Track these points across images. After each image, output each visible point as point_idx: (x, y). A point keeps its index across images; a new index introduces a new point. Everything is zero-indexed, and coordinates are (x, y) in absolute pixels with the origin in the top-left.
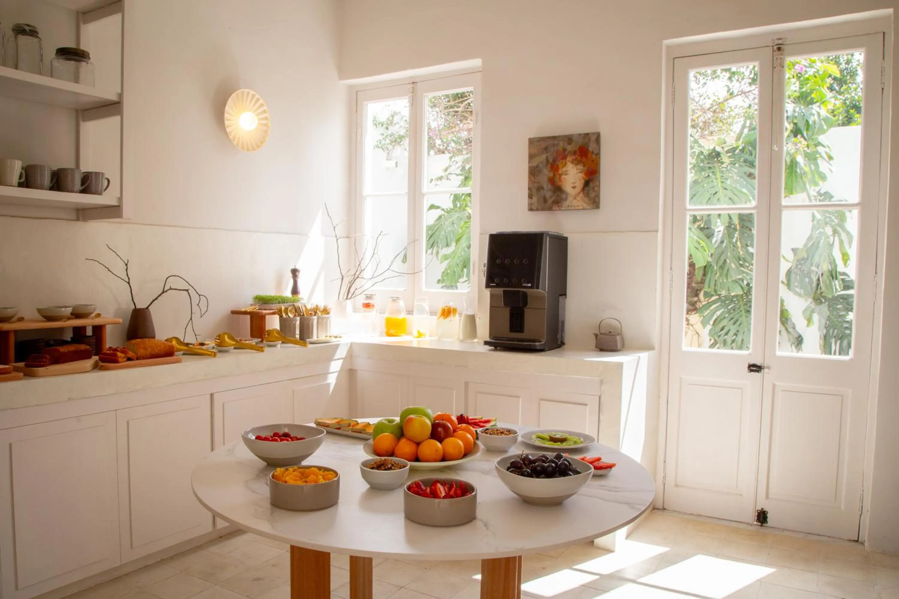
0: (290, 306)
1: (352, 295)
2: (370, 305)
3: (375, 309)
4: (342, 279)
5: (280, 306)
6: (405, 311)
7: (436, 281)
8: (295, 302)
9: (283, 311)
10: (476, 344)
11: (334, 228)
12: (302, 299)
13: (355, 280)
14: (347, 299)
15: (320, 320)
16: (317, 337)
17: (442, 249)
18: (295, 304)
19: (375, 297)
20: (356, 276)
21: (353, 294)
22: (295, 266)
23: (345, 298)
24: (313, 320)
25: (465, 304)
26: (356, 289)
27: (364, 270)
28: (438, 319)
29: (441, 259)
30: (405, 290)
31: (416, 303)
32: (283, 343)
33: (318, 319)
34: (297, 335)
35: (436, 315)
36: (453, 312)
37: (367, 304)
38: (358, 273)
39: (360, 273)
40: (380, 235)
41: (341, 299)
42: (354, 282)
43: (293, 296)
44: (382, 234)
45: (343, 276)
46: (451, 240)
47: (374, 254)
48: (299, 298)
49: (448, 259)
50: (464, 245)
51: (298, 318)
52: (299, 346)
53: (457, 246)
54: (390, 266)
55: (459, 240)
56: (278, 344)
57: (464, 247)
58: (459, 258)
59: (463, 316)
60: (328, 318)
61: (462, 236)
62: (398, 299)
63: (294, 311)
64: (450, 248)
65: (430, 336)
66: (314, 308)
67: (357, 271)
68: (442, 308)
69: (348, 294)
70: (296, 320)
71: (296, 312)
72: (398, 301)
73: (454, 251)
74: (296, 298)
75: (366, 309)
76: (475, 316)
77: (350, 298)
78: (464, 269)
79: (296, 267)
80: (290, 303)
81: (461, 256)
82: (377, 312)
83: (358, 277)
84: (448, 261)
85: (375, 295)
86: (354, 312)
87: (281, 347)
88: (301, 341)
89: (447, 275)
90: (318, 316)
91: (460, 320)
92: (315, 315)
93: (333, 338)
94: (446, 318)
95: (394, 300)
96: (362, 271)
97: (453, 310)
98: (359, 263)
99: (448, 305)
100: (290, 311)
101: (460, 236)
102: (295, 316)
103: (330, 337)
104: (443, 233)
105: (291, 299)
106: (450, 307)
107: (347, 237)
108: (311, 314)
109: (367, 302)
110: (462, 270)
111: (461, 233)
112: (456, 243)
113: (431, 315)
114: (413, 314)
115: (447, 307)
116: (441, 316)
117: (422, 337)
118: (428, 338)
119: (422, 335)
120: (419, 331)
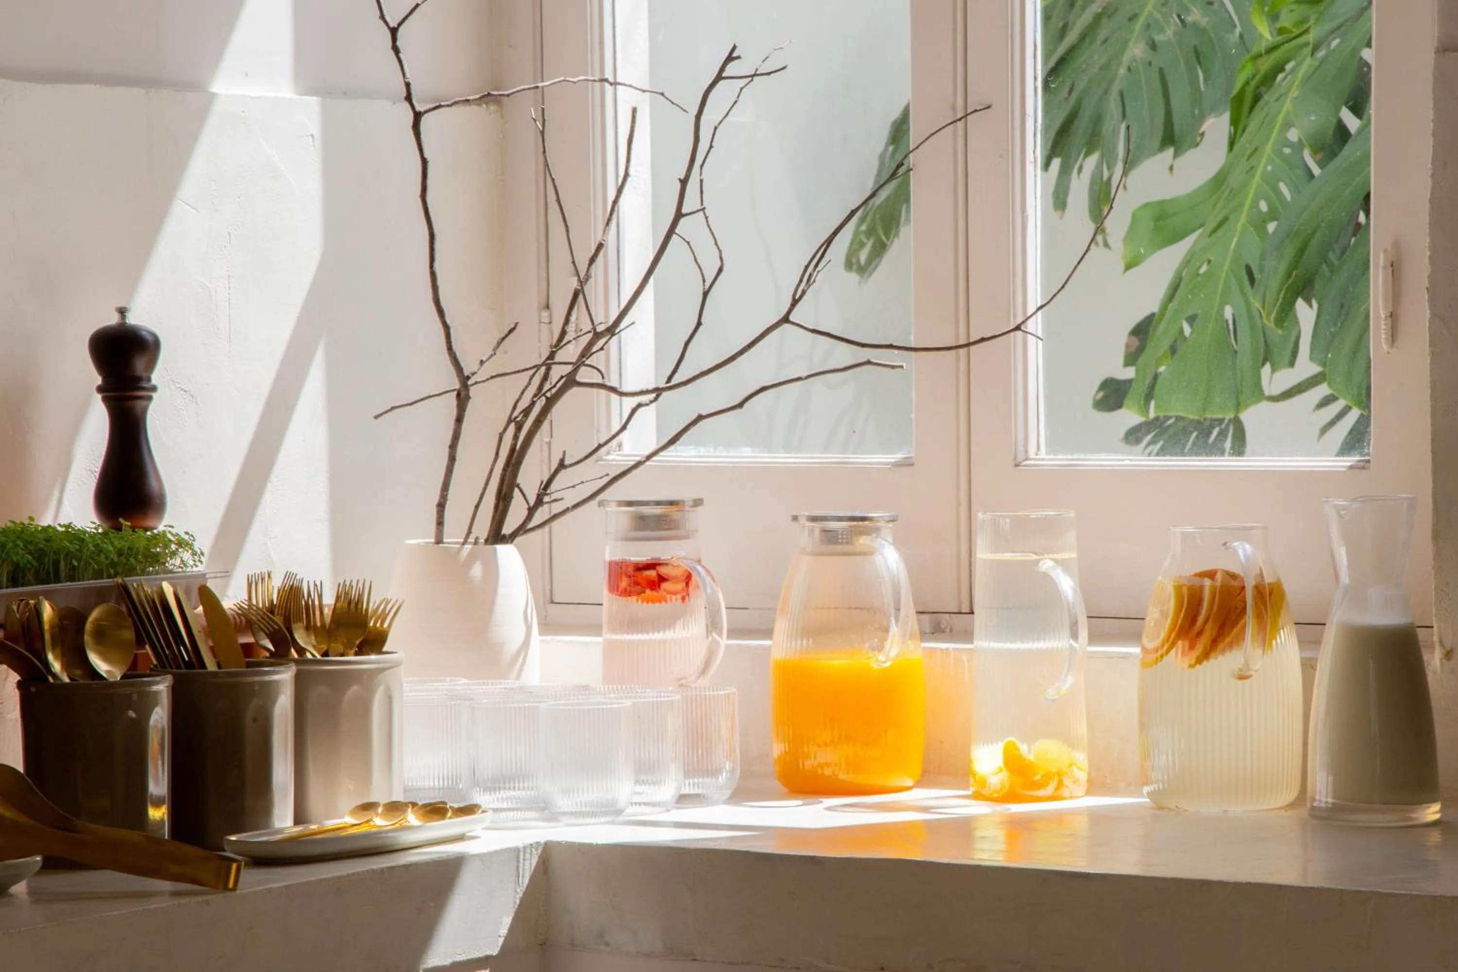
0: (101, 596)
1: (532, 511)
2: (662, 579)
3: (698, 601)
4: (462, 399)
5: (21, 599)
6: (908, 608)
7: (1091, 390)
8: (131, 571)
9: (47, 636)
10: (1435, 837)
11: (394, 32)
12: (181, 543)
13: (551, 402)
14: (496, 536)
15: (318, 692)
16: (300, 818)
17: (1129, 165)
18: (133, 582)
19: (697, 519)
20: (558, 372)
21: (539, 502)
22: (122, 312)
23: (483, 528)
24: (269, 692)
25: (1342, 555)
26: (562, 465)
27: (611, 331)
28: (1145, 665)
29: (1130, 236)
30: (907, 463)
31: (982, 554)
32: (52, 865)
33: (300, 681)
34: (157, 804)
35: (1135, 637)
36: (1260, 617)
37: (641, 568)
38: (570, 352)
39: (586, 353)
40: (719, 77)
41: (453, 535)
42: (538, 422)
43: (118, 528)
44: (732, 69)
45: (464, 380)
46: (1197, 97)
47: (679, 215)
48: (161, 539)
49: (1176, 237)
50: (1293, 135)
51: (162, 687)
52: (166, 885)
53: (1242, 141)
54: (795, 302)
55: (1257, 98)
56: (16, 880)
57: (1298, 147)
58: (1259, 223)
59: (1331, 637)
60: (368, 679)
61: (1279, 68)
62: (866, 532)
63: (129, 635)
64: (1191, 156)
65: (1094, 787)
66: (272, 609)
67: (559, 344)
68: (1178, 588)
69: (504, 499)
70: (151, 700)
71: (140, 643)
72: (863, 541)
73: (1219, 181)
74: (140, 539)
75: (635, 605)
76: (1421, 634)
77: (522, 530)
78: (1300, 303)
79: (133, 319)
80: (98, 575)
81: (1273, 215)
82: (713, 625)
83: (570, 381)
84: (1175, 254)
85: (698, 503)
86: (548, 626)
87: (36, 895)
88: (190, 850)
89: (1173, 350)
90: (302, 661)
91: (1308, 667)
92: (280, 656)
93: (412, 818)
94: (1206, 655)
95: (830, 537)
96: (597, 336)
97: (1259, 590)
98: (574, 283)
99: (1222, 563)
100: (101, 636)
101: (1266, 64)
102: (132, 672)
103: (395, 808)
104: (1137, 50)
105: (99, 550)
106: (1233, 576)
107: (486, 98)
108: (248, 649)
109: (642, 553)
110: (1286, 313)
111: (1271, 50)
112: (1235, 121)
113: (1095, 637)
114: (967, 635)
115: (1211, 575)
116: (1168, 640)
117: (1042, 793)
118: (1082, 796)
119: (1037, 778)
120: (1017, 752)
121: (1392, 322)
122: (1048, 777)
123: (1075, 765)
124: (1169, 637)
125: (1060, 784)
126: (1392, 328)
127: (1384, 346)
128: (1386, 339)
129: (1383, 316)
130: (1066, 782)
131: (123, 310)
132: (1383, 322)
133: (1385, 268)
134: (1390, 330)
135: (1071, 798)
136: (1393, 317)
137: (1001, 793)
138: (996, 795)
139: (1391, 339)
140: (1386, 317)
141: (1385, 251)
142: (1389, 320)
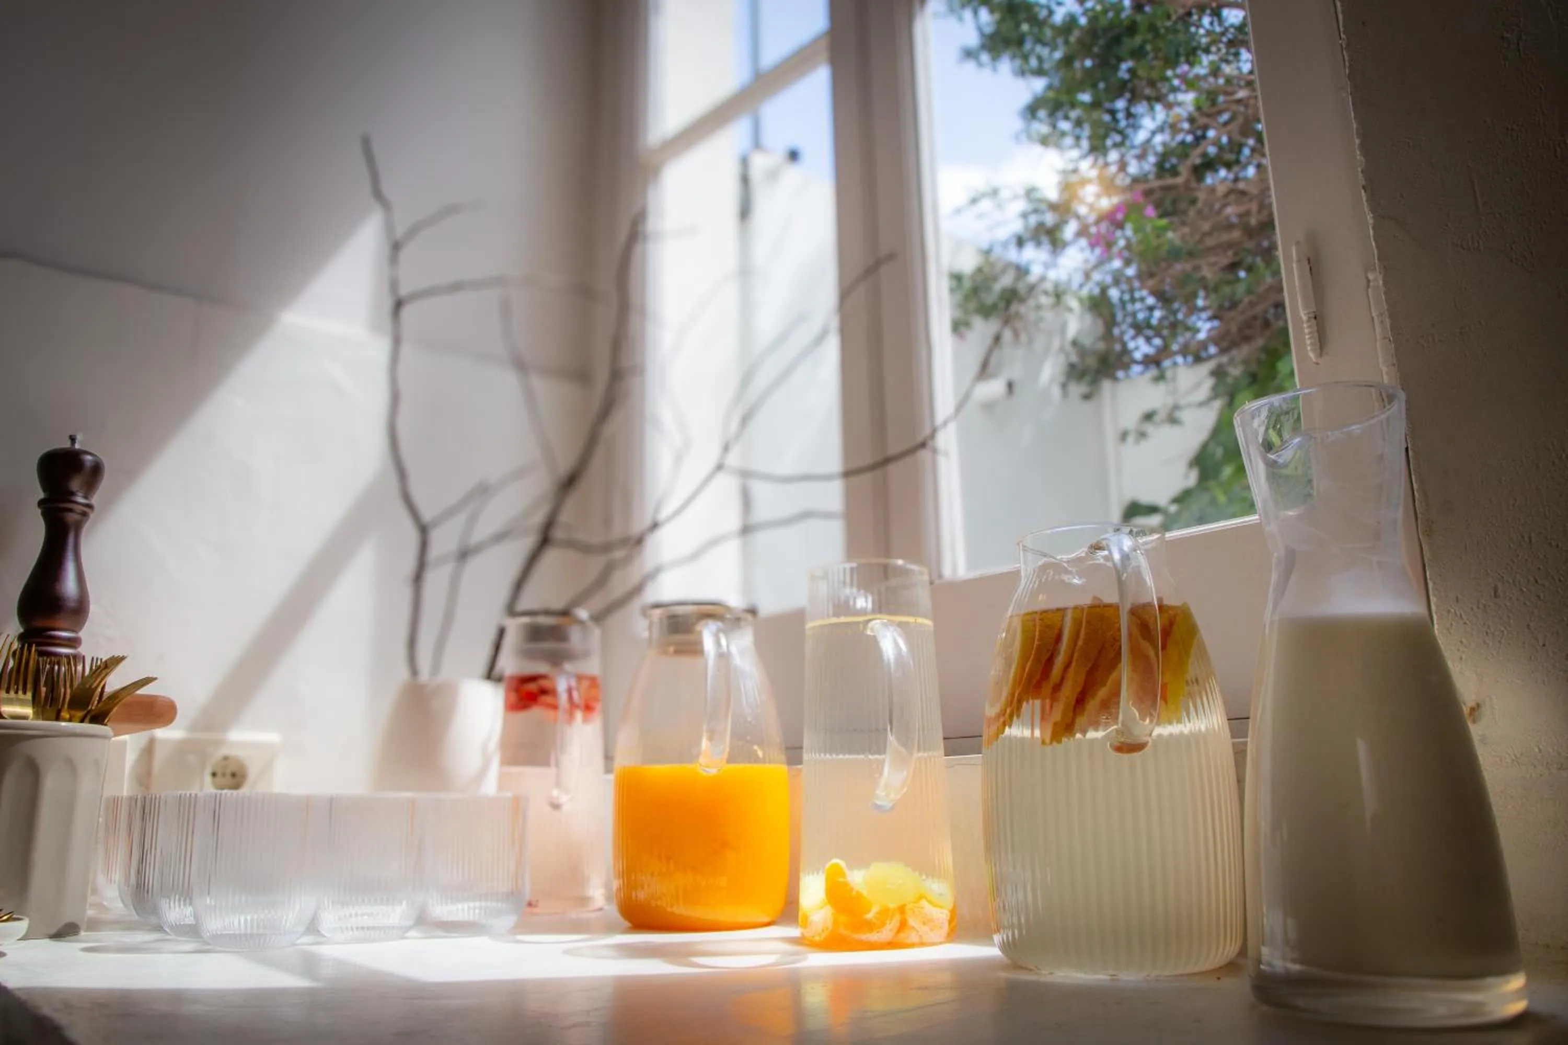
22: (73, 439)
79: (81, 445)
116: (1012, 702)
117: (874, 937)
118: (941, 943)
119: (870, 916)
120: (841, 880)
121: (1318, 325)
122: (885, 913)
123: (926, 898)
124: (1013, 695)
125: (903, 925)
126: (1318, 331)
127: (1311, 355)
128: (1311, 344)
129: (1304, 318)
130: (911, 922)
131: (73, 437)
132: (1305, 325)
133: (1299, 261)
134: (1316, 335)
135: (922, 944)
136: (1318, 318)
137: (824, 935)
138: (817, 938)
139: (1318, 344)
140: (1309, 318)
141: (1298, 243)
142: (1314, 322)
